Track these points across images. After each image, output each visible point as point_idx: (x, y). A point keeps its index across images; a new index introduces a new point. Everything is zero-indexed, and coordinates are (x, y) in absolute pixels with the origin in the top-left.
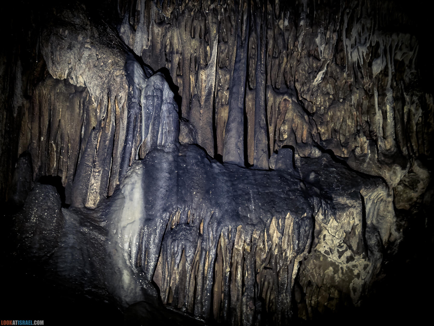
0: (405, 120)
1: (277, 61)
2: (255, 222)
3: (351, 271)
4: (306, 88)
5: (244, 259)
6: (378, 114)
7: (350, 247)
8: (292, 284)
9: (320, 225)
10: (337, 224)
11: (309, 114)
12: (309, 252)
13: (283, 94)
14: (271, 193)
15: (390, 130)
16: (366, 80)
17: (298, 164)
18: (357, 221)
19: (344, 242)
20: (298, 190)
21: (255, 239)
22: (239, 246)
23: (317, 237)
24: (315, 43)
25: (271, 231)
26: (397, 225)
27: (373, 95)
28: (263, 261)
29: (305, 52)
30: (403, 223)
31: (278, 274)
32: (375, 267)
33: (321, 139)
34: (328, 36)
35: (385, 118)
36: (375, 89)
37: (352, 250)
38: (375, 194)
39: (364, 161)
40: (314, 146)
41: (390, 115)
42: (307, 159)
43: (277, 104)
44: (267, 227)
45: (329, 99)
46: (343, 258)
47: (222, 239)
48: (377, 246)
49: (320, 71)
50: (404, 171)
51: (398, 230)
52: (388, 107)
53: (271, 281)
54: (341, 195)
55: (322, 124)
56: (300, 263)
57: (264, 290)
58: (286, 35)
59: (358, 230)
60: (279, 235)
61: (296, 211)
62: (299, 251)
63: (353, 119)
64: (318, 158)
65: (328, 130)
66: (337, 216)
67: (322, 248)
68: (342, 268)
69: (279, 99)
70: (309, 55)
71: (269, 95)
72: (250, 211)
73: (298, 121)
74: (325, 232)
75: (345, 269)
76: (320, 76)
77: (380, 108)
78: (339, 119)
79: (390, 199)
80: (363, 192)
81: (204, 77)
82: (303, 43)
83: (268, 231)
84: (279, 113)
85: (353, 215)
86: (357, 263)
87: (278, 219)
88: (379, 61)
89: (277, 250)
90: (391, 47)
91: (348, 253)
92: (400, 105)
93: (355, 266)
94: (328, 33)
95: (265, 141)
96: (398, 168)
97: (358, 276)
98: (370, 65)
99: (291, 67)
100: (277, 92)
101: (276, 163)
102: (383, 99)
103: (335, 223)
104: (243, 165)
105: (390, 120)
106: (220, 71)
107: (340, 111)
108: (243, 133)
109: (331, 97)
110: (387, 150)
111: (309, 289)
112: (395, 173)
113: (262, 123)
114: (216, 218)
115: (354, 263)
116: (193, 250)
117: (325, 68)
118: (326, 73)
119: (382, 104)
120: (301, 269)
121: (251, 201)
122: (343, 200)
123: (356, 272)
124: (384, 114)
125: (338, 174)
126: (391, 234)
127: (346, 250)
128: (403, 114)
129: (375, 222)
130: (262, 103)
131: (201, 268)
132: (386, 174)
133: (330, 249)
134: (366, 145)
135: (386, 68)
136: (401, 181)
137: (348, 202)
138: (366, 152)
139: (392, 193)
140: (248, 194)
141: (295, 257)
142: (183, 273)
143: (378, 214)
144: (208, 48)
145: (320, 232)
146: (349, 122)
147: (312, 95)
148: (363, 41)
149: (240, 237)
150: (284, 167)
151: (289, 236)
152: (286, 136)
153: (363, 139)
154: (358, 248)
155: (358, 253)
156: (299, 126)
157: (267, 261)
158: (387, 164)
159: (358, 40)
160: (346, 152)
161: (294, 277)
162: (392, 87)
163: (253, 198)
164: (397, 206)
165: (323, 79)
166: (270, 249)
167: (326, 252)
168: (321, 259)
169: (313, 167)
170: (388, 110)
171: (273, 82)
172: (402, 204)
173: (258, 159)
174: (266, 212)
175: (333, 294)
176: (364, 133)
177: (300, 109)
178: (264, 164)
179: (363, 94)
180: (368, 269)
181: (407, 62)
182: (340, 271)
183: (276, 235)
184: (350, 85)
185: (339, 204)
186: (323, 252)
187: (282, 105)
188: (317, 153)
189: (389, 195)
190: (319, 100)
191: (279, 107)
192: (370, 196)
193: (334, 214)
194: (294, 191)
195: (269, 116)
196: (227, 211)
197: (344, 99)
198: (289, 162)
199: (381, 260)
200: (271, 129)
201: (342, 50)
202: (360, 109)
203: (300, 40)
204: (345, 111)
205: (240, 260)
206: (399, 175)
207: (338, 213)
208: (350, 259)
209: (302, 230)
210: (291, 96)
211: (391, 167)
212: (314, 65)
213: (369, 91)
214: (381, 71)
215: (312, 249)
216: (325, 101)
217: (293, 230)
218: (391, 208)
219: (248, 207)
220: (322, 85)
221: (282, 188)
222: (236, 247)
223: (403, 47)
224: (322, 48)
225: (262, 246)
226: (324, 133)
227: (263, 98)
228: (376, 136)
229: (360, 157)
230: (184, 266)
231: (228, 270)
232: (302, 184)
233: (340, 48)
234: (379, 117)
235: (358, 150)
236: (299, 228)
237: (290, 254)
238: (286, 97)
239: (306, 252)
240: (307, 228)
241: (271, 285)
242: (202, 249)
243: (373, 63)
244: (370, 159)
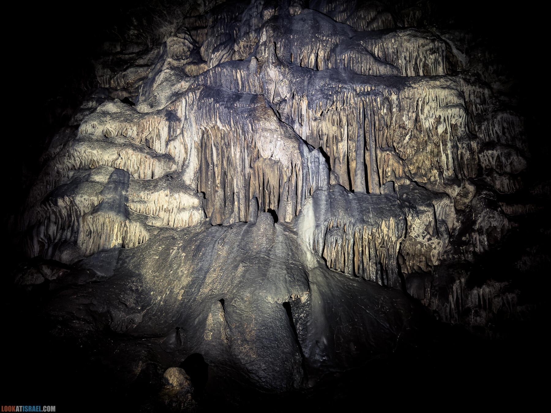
0: (459, 158)
1: (382, 132)
2: (373, 223)
3: (431, 246)
4: (400, 145)
5: (369, 243)
6: (443, 157)
7: (429, 233)
8: (397, 255)
9: (411, 222)
10: (420, 221)
11: (402, 160)
12: (405, 237)
13: (386, 151)
14: (381, 207)
15: (451, 165)
16: (435, 137)
17: (397, 189)
18: (431, 219)
19: (425, 230)
20: (396, 204)
21: (374, 232)
22: (365, 237)
23: (410, 229)
24: (402, 120)
25: (382, 228)
26: (457, 219)
27: (439, 145)
28: (380, 244)
29: (397, 125)
30: (461, 217)
31: (388, 250)
32: (444, 243)
33: (410, 173)
34: (410, 115)
35: (447, 158)
36: (441, 142)
37: (430, 235)
38: (442, 202)
39: (436, 184)
40: (406, 178)
41: (450, 156)
42: (402, 187)
43: (383, 157)
44: (379, 226)
45: (414, 149)
46: (426, 239)
47: (356, 234)
48: (446, 231)
49: (407, 135)
50: (460, 188)
51: (458, 221)
52: (449, 152)
53: (385, 253)
54: (421, 205)
55: (411, 164)
56: (401, 243)
57: (382, 259)
58: (386, 117)
59: (433, 224)
60: (387, 229)
61: (395, 216)
62: (398, 238)
63: (429, 160)
64: (409, 185)
65: (414, 168)
66: (420, 217)
67: (413, 234)
68: (425, 245)
69: (384, 154)
70: (400, 127)
71: (378, 152)
72: (370, 218)
73: (396, 165)
74: (414, 226)
75: (427, 245)
76: (407, 138)
77: (444, 153)
78: (420, 161)
79: (452, 204)
80: (434, 202)
81: (341, 147)
82: (396, 121)
83: (381, 227)
84: (385, 161)
85: (429, 216)
86: (433, 241)
87: (386, 221)
88: (441, 126)
89: (386, 237)
90: (448, 117)
91: (428, 236)
92: (455, 150)
93: (433, 243)
94: (410, 113)
95: (377, 179)
96: (456, 187)
97: (435, 248)
98: (437, 128)
99: (390, 135)
100: (383, 150)
101: (384, 190)
102: (446, 147)
103: (419, 221)
104: (366, 193)
105: (450, 159)
106: (349, 142)
107: (421, 156)
108: (364, 175)
109: (415, 148)
110: (449, 177)
111: (408, 257)
112: (454, 189)
113: (374, 169)
114: (352, 223)
115: (432, 241)
116: (341, 240)
117: (410, 133)
118: (411, 135)
119: (445, 150)
120: (402, 247)
121: (370, 213)
122: (422, 208)
123: (433, 246)
124: (447, 156)
125: (419, 193)
126: (454, 224)
127: (427, 235)
128: (458, 155)
129: (444, 218)
130: (374, 158)
131: (346, 249)
132: (449, 191)
133: (418, 235)
134: (437, 175)
135: (446, 129)
136: (458, 193)
137: (425, 209)
138: (437, 179)
139: (453, 201)
140: (369, 209)
141: (397, 240)
142: (337, 252)
143: (445, 213)
144: (342, 130)
145: (411, 226)
146: (427, 162)
147: (404, 148)
148: (431, 116)
149: (366, 232)
150: (388, 192)
151: (393, 230)
152: (389, 174)
153: (435, 172)
154: (433, 233)
155: (433, 236)
156: (397, 168)
157: (382, 243)
158: (449, 185)
159: (428, 115)
160: (426, 179)
161: (397, 251)
162: (450, 140)
163: (371, 211)
164: (457, 208)
165: (410, 139)
166: (383, 237)
167: (415, 236)
168: (413, 240)
169: (406, 191)
170: (449, 153)
171: (380, 144)
172: (459, 206)
173: (373, 189)
174: (379, 218)
175: (422, 259)
176: (435, 167)
177: (397, 158)
178: (377, 192)
179: (433, 145)
180: (440, 244)
181: (459, 124)
182: (425, 246)
183: (385, 230)
184: (426, 141)
185: (419, 210)
186: (414, 237)
187: (386, 157)
188: (408, 182)
189: (451, 202)
190: (409, 151)
191: (384, 159)
192: (439, 204)
193: (418, 216)
194: (394, 205)
195: (379, 164)
196: (357, 219)
197: (423, 149)
198: (391, 189)
199: (448, 239)
200: (380, 171)
201: (420, 121)
202: (432, 154)
203: (394, 119)
204: (424, 156)
205: (367, 243)
206: (457, 191)
207: (420, 216)
208: (429, 239)
209: (400, 226)
210: (391, 151)
211: (452, 187)
212: (404, 132)
213: (437, 143)
214: (443, 131)
215: (407, 236)
216: (412, 151)
217: (395, 226)
218: (453, 209)
219: (369, 216)
220: (410, 142)
221: (387, 204)
222: (364, 237)
223: (455, 116)
224: (407, 123)
225: (378, 236)
226: (413, 170)
227: (374, 155)
228: (443, 169)
229: (433, 182)
230: (337, 248)
231: (361, 249)
232: (398, 201)
233: (418, 120)
234: (444, 157)
235: (432, 178)
236: (398, 225)
237: (394, 239)
238: (388, 152)
239: (403, 237)
240: (402, 225)
241: (385, 256)
242: (346, 239)
243: (438, 127)
244: (439, 183)
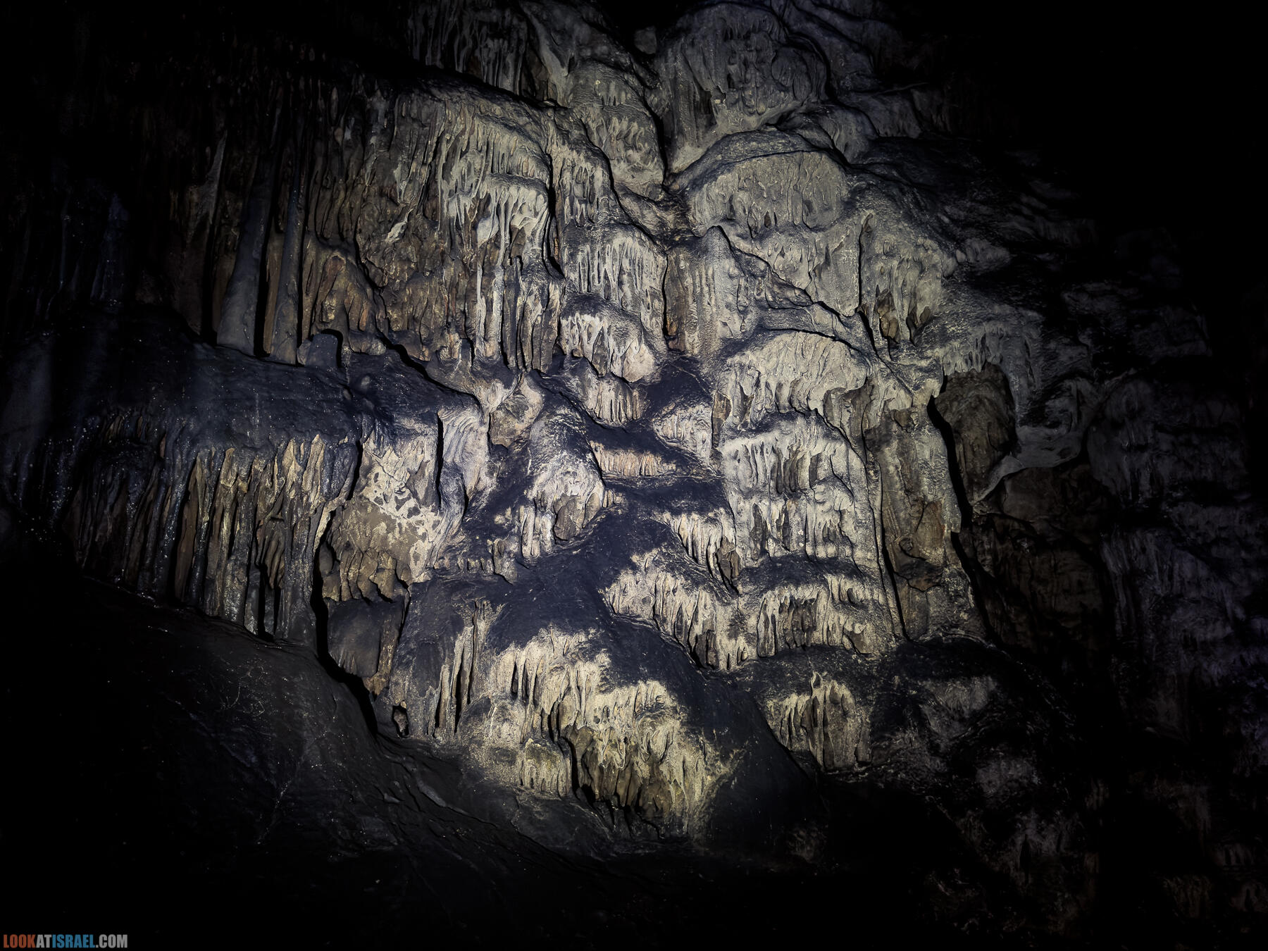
0: (518, 317)
1: (328, 195)
2: (258, 444)
3: (414, 530)
4: (373, 246)
5: (236, 503)
6: (479, 303)
7: (415, 494)
8: (316, 546)
9: (370, 458)
10: (397, 459)
11: (374, 286)
12: (349, 497)
13: (333, 248)
14: (291, 401)
15: (495, 328)
16: (467, 249)
17: (347, 361)
18: (428, 456)
19: (406, 486)
20: (338, 401)
21: (257, 472)
22: (228, 483)
23: (365, 476)
24: (392, 176)
25: (285, 462)
26: (489, 467)
27: (475, 273)
28: (269, 508)
29: (375, 188)
30: (499, 464)
31: (293, 529)
32: (450, 526)
33: (390, 328)
34: (413, 170)
35: (489, 310)
36: (480, 264)
37: (418, 499)
38: (461, 419)
39: (451, 369)
40: (377, 338)
41: (497, 306)
42: (363, 356)
43: (321, 263)
44: (278, 455)
45: (410, 268)
46: (404, 510)
47: (198, 469)
48: (457, 494)
49: (397, 221)
50: (507, 391)
51: (490, 474)
52: (496, 296)
53: (282, 539)
54: (408, 416)
55: (394, 305)
56: (333, 514)
57: (270, 554)
58: (346, 154)
59: (430, 469)
60: (299, 468)
61: (330, 433)
62: (329, 497)
63: (442, 305)
64: (380, 356)
65: (402, 316)
66: (398, 446)
67: (371, 493)
68: (400, 525)
69: (325, 256)
70: (381, 193)
71: (309, 245)
72: (252, 427)
73: (354, 295)
74: (377, 470)
75: (405, 525)
76: (396, 230)
77: (483, 294)
78: (420, 302)
79: (485, 429)
80: (443, 415)
81: (195, 197)
82: (373, 174)
83: (280, 461)
84: (324, 278)
85: (422, 447)
86: (423, 518)
87: (298, 443)
88: (488, 223)
89: (293, 492)
90: (506, 205)
91: (412, 503)
92: (512, 293)
93: (420, 522)
94: (414, 164)
95: (293, 318)
96: (500, 385)
97: (424, 537)
98: (475, 227)
99: (351, 209)
100: (323, 242)
101: (309, 355)
102: (489, 283)
103: (394, 457)
104: (252, 353)
105: (496, 315)
106: (227, 194)
107: (425, 291)
108: (255, 300)
109: (413, 266)
110: (487, 358)
111: (346, 554)
112: (494, 391)
113: (290, 287)
114: (190, 434)
115: (418, 517)
116: (142, 482)
117: (406, 220)
118: (407, 227)
119: (486, 289)
120: (335, 524)
121: (255, 411)
122: (409, 423)
123: (420, 531)
124: (489, 304)
125: (406, 383)
126: (479, 479)
127: (409, 498)
128: (515, 307)
129: (457, 460)
130: (295, 256)
131: (156, 513)
132: (482, 393)
133: (384, 496)
134: (457, 347)
135: (498, 235)
136: (502, 404)
137: (416, 426)
138: (456, 356)
139: (487, 420)
140: (251, 399)
141: (324, 504)
142: (122, 520)
143: (464, 449)
144: (208, 150)
145: (369, 469)
146: (436, 309)
147: (384, 258)
148: (466, 188)
149: (230, 467)
150: (320, 363)
151: (315, 471)
152: (332, 317)
153: (454, 338)
154: (426, 497)
155: (425, 503)
156: (356, 303)
157: (277, 508)
158: (484, 377)
159: (460, 186)
160: (427, 353)
161: (320, 534)
162: (503, 265)
163: (260, 405)
164: (493, 440)
165: (402, 236)
166: (283, 489)
167: (377, 499)
168: (369, 509)
169: (369, 370)
170: (495, 299)
171: (319, 226)
172: (500, 437)
173: (277, 346)
174: (278, 430)
175: (385, 563)
176: (457, 327)
177: (360, 277)
178: (289, 356)
179: (460, 269)
180: (439, 527)
181: (528, 233)
182: (397, 529)
183: (293, 469)
184: (443, 253)
185: (403, 428)
186: (372, 500)
187: (330, 266)
188: (379, 348)
189: (482, 423)
190: (394, 269)
191: (324, 269)
192: (454, 421)
193: (394, 443)
194: (330, 402)
195: (305, 280)
196: (209, 422)
197: (431, 272)
198: (330, 355)
199: (461, 516)
200: (307, 301)
201: (435, 197)
202: (454, 291)
203: (369, 167)
204: (431, 292)
205: (228, 505)
206: (500, 396)
207: (399, 443)
208: (414, 512)
209: (338, 464)
210: (345, 252)
211: (489, 383)
212: (389, 211)
213: (470, 266)
214: (490, 240)
215: (355, 494)
216: (402, 271)
217: (324, 462)
218: (483, 441)
219: (248, 419)
220: (400, 245)
221: (311, 395)
222: (222, 482)
223: (525, 209)
224: (402, 186)
225: (268, 484)
226: (396, 321)
227: (296, 248)
228: (474, 335)
229: (446, 362)
230: (124, 508)
231: (206, 518)
232: (346, 392)
233: (432, 192)
234: (480, 306)
235: (445, 354)
236: (334, 459)
237: (314, 499)
238: (337, 254)
239: (342, 498)
240: (347, 461)
241: (281, 547)
242: (160, 481)
243: (480, 225)
244: (460, 368)
